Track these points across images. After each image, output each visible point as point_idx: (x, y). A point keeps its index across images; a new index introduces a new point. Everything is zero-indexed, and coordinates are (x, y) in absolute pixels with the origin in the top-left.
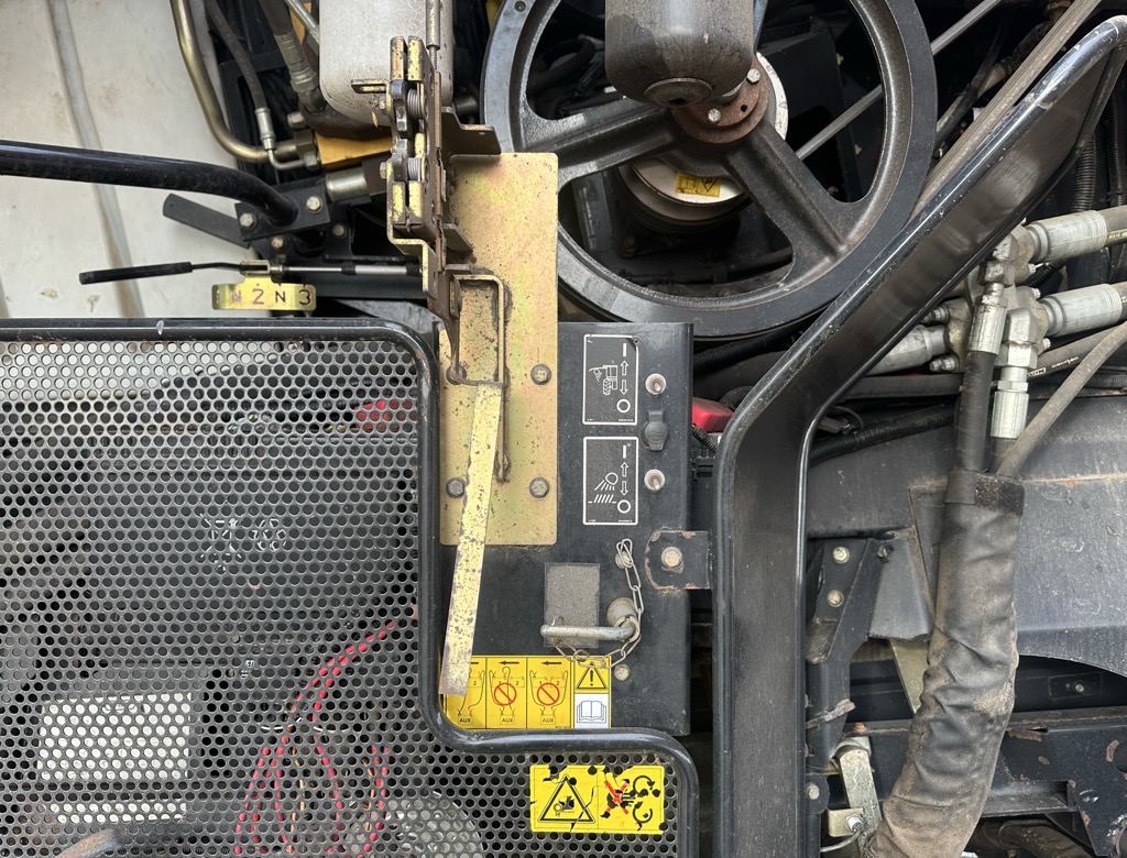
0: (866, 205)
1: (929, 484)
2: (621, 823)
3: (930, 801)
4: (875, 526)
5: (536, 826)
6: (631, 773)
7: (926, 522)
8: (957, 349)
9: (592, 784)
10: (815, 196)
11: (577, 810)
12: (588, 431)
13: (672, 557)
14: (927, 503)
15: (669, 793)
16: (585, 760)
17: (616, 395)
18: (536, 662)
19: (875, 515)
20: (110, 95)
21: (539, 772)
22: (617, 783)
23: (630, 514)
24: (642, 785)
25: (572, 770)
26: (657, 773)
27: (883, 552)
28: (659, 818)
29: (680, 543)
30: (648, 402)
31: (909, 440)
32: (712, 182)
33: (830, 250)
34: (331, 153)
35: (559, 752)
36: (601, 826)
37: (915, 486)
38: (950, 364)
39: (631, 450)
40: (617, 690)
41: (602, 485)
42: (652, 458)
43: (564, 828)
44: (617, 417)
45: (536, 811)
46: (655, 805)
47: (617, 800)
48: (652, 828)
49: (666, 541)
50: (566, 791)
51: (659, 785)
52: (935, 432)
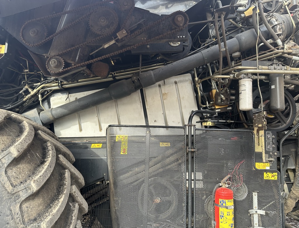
0: (289, 118)
1: (293, 150)
2: (273, 178)
3: (297, 187)
4: (287, 155)
5: (265, 179)
6: (274, 173)
7: (294, 155)
8: (296, 133)
9: (270, 174)
10: (283, 118)
11: (269, 177)
12: (267, 141)
13: (276, 154)
14: (293, 152)
15: (278, 176)
16: (269, 172)
17: (270, 138)
18: (262, 163)
19: (287, 153)
20: (183, 98)
21: (265, 173)
22: (273, 174)
23: (271, 149)
24: (275, 175)
25: (268, 173)
26: (276, 174)
27: (288, 158)
28: (277, 178)
29: (276, 152)
30: (273, 139)
31: (290, 144)
32: (272, 115)
33: (286, 123)
34: (217, 107)
35: (266, 171)
36: (271, 179)
37: (292, 150)
38: (295, 135)
39: (271, 143)
40: (270, 167)
41: (268, 146)
42: (273, 144)
43: (267, 179)
44: (270, 140)
45: (265, 177)
46: (276, 177)
47: (273, 176)
48: (276, 179)
49: (275, 152)
50: (268, 175)
51: (277, 175)
52: (293, 144)
